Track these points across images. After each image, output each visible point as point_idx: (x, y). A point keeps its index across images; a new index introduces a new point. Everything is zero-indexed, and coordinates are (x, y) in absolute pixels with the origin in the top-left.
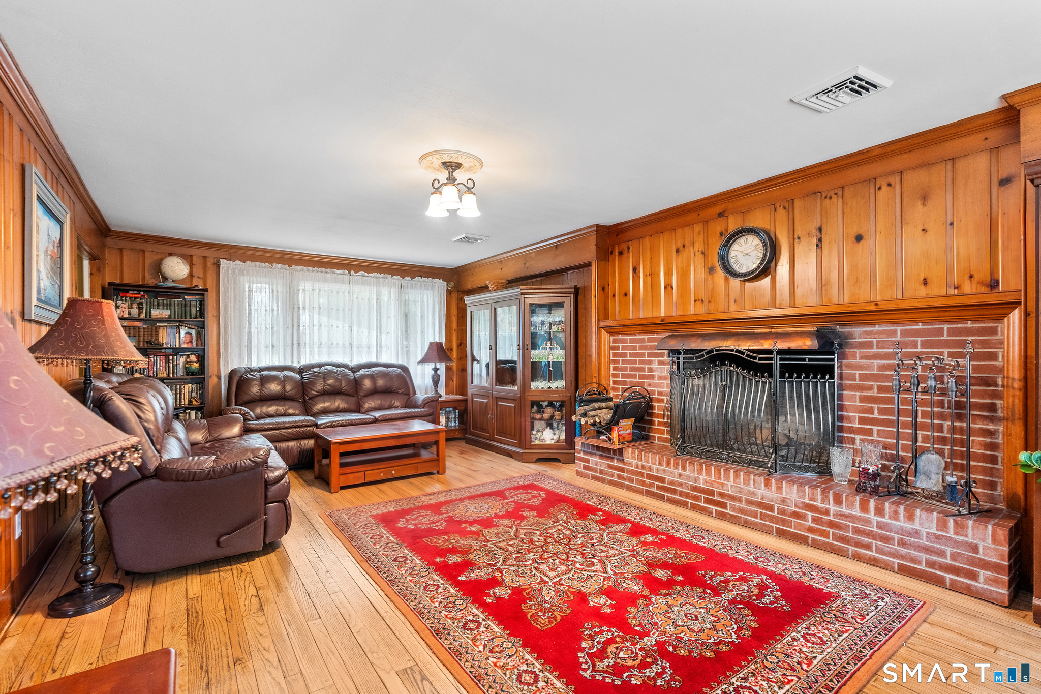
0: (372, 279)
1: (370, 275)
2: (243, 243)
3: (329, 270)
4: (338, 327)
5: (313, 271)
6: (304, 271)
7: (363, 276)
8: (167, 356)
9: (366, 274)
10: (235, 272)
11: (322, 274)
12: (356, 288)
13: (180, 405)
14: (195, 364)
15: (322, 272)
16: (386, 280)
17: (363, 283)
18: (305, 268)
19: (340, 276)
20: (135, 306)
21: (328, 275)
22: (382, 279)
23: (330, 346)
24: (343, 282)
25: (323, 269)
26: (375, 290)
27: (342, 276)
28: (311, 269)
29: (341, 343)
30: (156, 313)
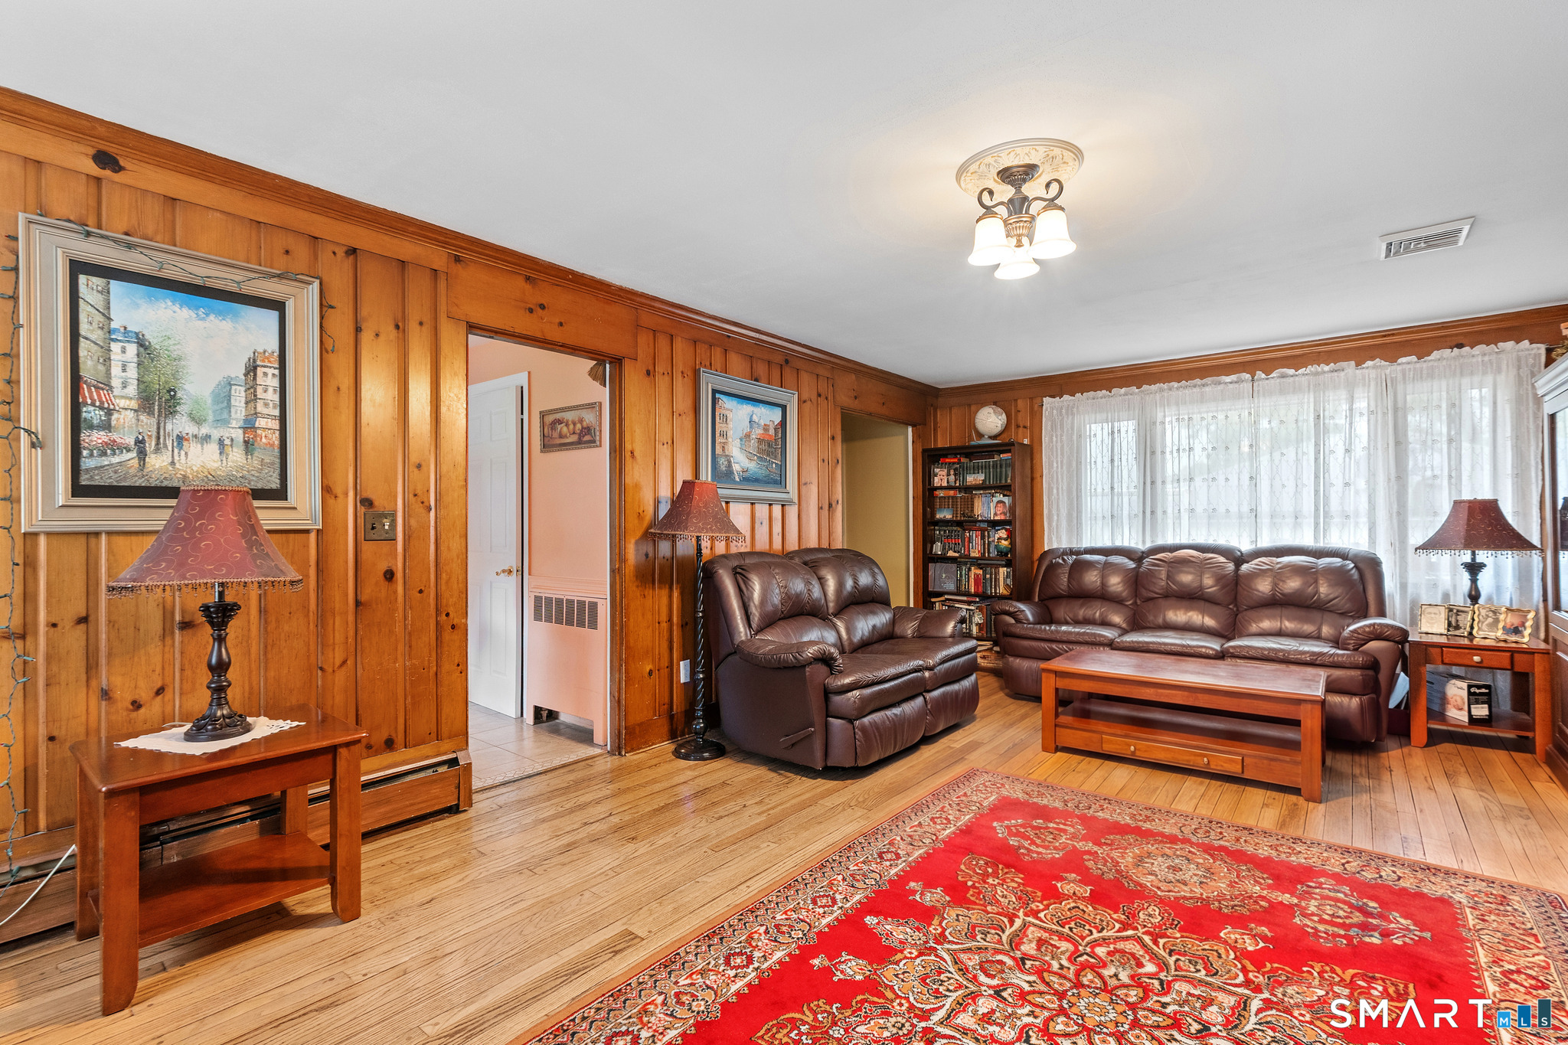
0: (1304, 379)
1: (1300, 371)
2: (1072, 368)
3: (1208, 380)
4: (1227, 479)
5: (1177, 388)
6: (1161, 390)
7: (1283, 376)
8: (983, 530)
9: (1291, 372)
10: (1061, 412)
11: (1195, 390)
12: (1265, 404)
13: (995, 593)
14: (1003, 541)
15: (1195, 386)
16: (1342, 374)
17: (1282, 392)
18: (1165, 386)
19: (1231, 386)
20: (952, 472)
21: (1207, 389)
22: (1330, 375)
23: (1212, 514)
24: (1237, 397)
25: (1198, 381)
26: (1312, 400)
27: (1236, 385)
28: (1175, 384)
29: (1234, 509)
30: (972, 479)
